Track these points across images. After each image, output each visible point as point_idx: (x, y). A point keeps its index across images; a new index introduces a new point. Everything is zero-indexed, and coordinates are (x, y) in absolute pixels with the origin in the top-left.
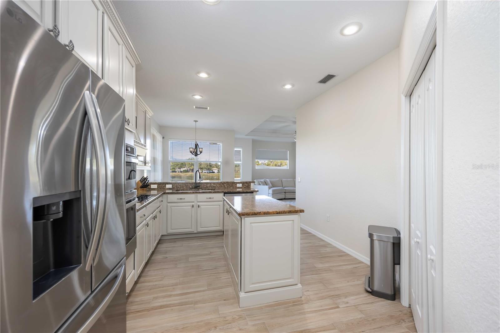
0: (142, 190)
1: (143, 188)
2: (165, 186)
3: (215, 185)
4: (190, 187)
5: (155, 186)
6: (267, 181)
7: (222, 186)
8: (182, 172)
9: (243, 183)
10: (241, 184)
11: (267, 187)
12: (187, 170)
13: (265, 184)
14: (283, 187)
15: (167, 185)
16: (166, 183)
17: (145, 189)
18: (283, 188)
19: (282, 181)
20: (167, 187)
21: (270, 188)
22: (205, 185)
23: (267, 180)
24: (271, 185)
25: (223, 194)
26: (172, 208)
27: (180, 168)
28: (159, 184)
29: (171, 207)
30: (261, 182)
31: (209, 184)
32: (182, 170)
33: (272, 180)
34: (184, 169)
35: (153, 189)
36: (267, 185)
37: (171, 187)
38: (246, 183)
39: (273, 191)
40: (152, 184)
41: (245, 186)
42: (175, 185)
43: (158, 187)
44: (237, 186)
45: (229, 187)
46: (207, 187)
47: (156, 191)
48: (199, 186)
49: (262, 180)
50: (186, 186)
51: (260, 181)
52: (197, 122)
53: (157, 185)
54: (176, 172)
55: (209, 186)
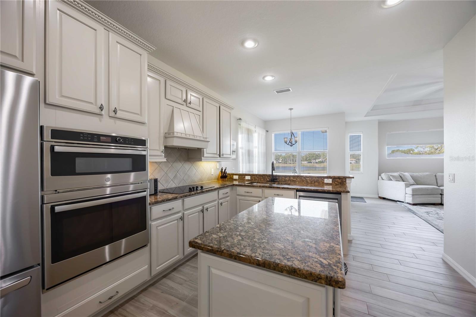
0: (222, 180)
1: (223, 178)
2: (245, 177)
3: (295, 179)
4: (268, 179)
5: (236, 177)
6: (404, 175)
7: (304, 181)
8: (317, 163)
9: (334, 178)
10: (331, 180)
11: (402, 184)
12: (322, 161)
13: (400, 179)
14: (439, 185)
15: (246, 176)
16: (245, 174)
17: (224, 179)
18: (437, 187)
19: (435, 176)
20: (246, 179)
21: (407, 186)
22: (283, 178)
23: (406, 174)
24: (412, 181)
25: (295, 191)
26: (241, 201)
27: (315, 159)
28: (240, 175)
29: (239, 200)
30: (393, 176)
31: (288, 178)
32: (317, 161)
33: (415, 174)
34: (319, 160)
35: (235, 179)
36: (403, 181)
37: (250, 179)
38: (339, 178)
39: (414, 190)
40: (235, 175)
41: (337, 183)
42: (253, 177)
43: (239, 178)
44: (325, 182)
45: (313, 182)
46: (285, 181)
47: (238, 182)
48: (276, 179)
49: (396, 174)
50: (263, 178)
51: (391, 175)
52: (292, 110)
53: (238, 176)
54: (312, 163)
55: (288, 179)
